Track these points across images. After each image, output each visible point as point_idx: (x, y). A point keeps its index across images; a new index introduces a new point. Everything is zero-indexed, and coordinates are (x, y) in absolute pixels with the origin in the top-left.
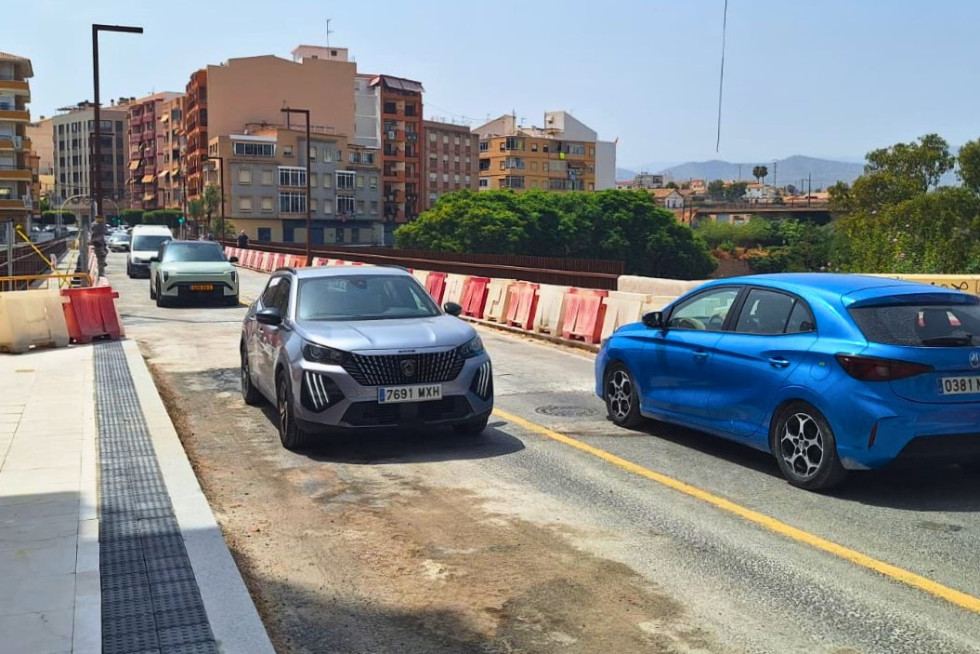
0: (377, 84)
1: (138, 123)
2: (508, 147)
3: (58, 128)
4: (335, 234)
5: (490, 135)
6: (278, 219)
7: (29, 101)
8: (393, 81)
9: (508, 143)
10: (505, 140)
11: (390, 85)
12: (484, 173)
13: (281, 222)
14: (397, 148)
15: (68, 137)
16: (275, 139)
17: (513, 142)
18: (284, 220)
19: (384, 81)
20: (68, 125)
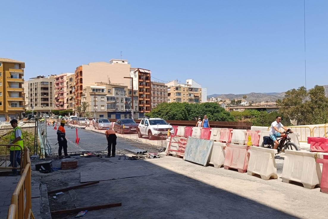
0: (137, 71)
1: (58, 83)
2: (176, 89)
3: (30, 84)
4: (124, 116)
5: (170, 86)
6: (106, 112)
7: (23, 76)
8: (141, 70)
9: (176, 88)
10: (175, 88)
11: (141, 71)
12: (168, 97)
13: (107, 113)
14: (143, 90)
15: (33, 87)
16: (105, 87)
17: (178, 88)
18: (108, 112)
19: (139, 70)
20: (33, 83)
